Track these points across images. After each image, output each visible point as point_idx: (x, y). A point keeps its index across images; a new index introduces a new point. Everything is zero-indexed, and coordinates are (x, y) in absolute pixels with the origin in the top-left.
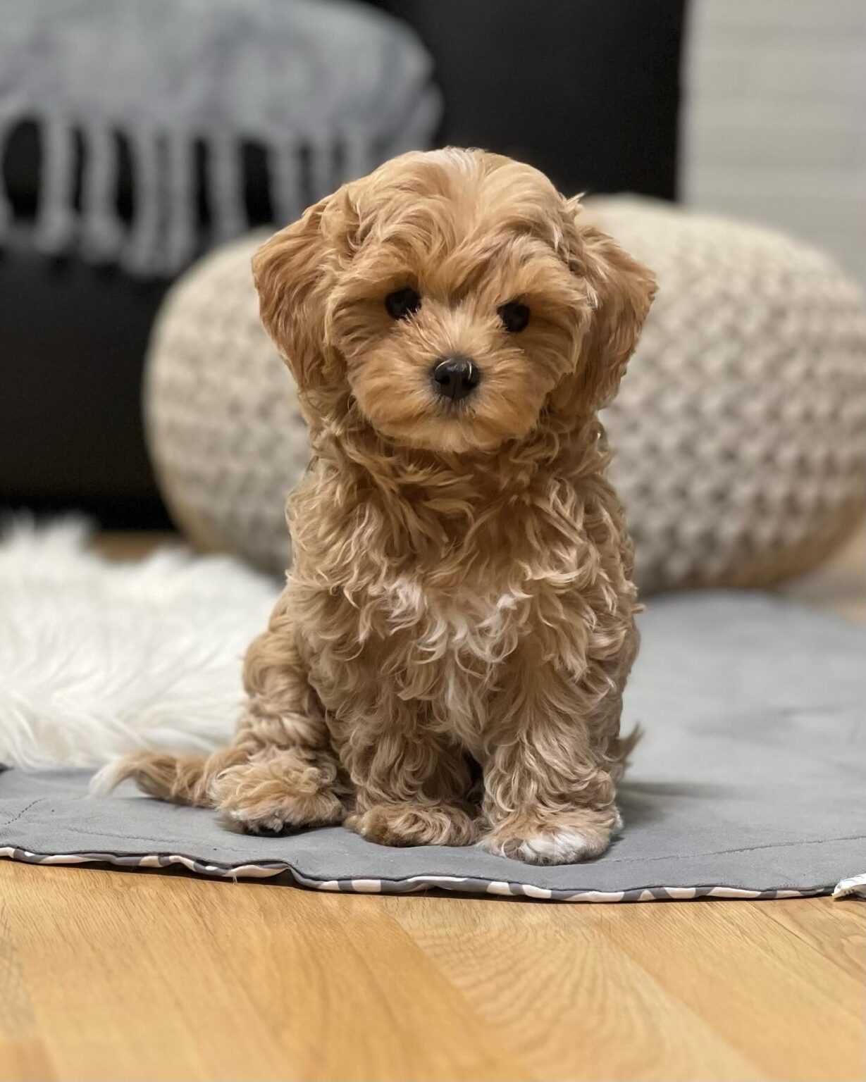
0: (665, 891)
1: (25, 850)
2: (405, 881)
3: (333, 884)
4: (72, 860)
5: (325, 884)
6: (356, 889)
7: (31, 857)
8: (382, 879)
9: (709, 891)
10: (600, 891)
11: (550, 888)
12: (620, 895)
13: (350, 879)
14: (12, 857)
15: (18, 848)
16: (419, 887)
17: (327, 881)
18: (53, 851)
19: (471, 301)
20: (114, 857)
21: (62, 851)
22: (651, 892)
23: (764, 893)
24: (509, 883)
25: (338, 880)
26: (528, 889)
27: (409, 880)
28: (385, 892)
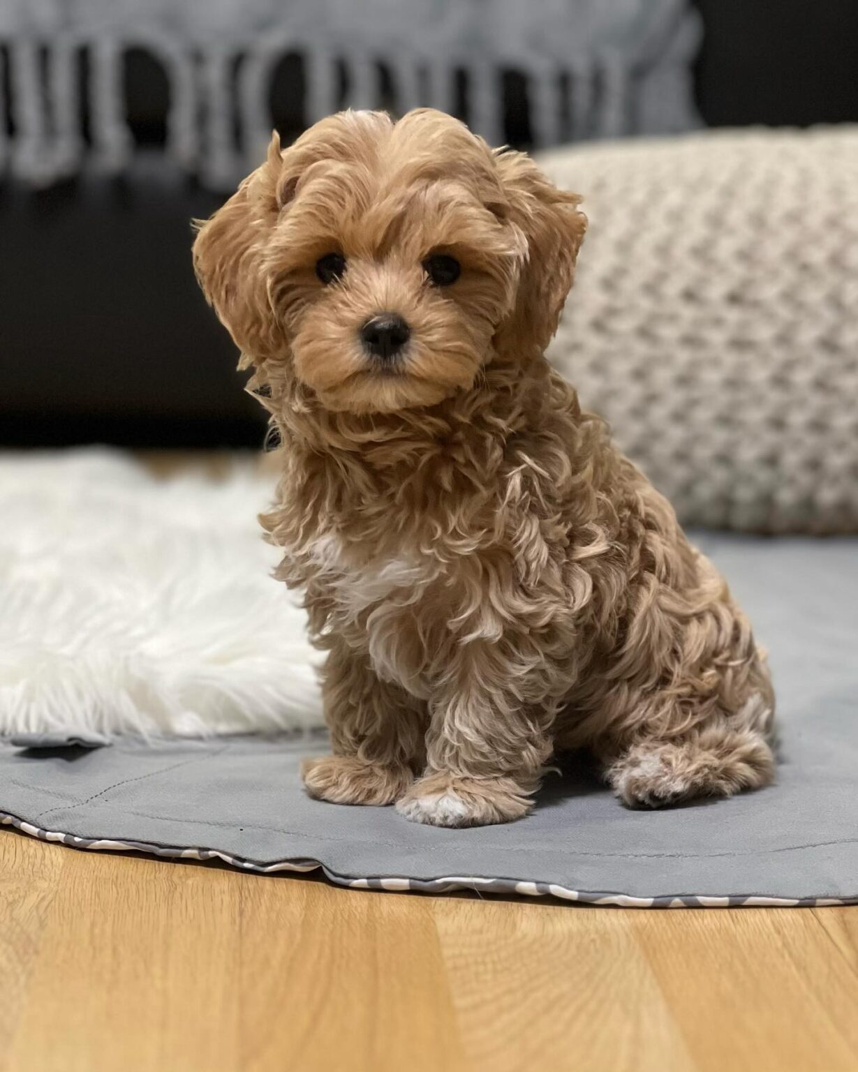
0: (697, 900)
1: (75, 836)
2: (433, 882)
3: (363, 882)
4: (117, 846)
5: (355, 883)
6: (385, 888)
7: (79, 842)
8: (410, 878)
9: (744, 900)
10: (628, 895)
11: (579, 889)
12: (650, 901)
13: (379, 878)
14: (63, 842)
15: (68, 833)
16: (450, 888)
17: (356, 879)
18: (99, 836)
20: (157, 848)
21: (107, 836)
22: (682, 900)
23: (803, 901)
24: (537, 882)
25: (368, 878)
26: (555, 889)
27: (438, 881)
28: (413, 891)
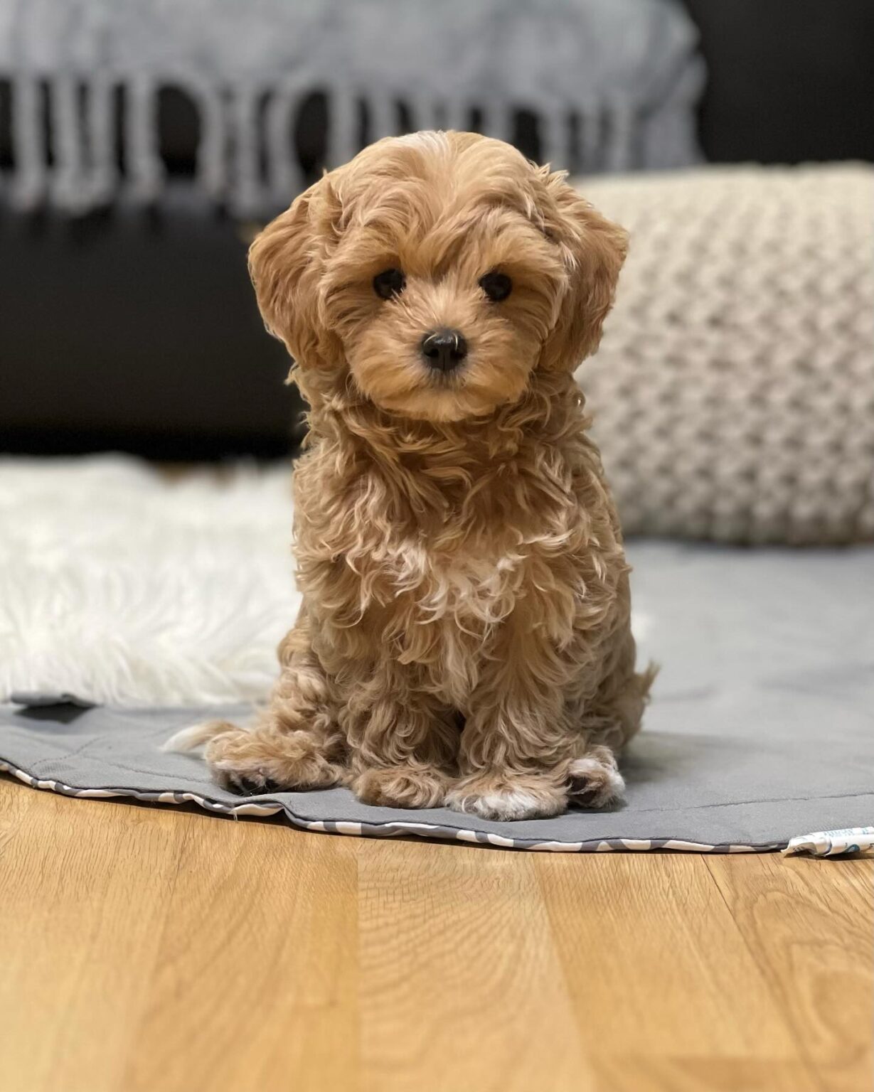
0: (622, 842)
1: (64, 784)
2: (383, 825)
3: (319, 825)
4: (103, 794)
5: (312, 825)
6: (340, 831)
7: (68, 790)
8: (363, 822)
9: (664, 844)
10: (560, 842)
11: (514, 837)
12: (579, 845)
13: (334, 821)
14: (54, 789)
15: (59, 782)
16: (396, 833)
17: (314, 821)
18: (86, 786)
19: (452, 276)
20: (136, 792)
21: (94, 786)
22: (608, 842)
23: (717, 847)
24: (476, 831)
25: (324, 821)
26: (493, 838)
27: (387, 825)
28: (366, 835)
